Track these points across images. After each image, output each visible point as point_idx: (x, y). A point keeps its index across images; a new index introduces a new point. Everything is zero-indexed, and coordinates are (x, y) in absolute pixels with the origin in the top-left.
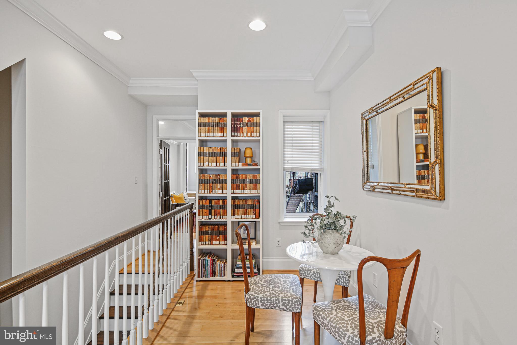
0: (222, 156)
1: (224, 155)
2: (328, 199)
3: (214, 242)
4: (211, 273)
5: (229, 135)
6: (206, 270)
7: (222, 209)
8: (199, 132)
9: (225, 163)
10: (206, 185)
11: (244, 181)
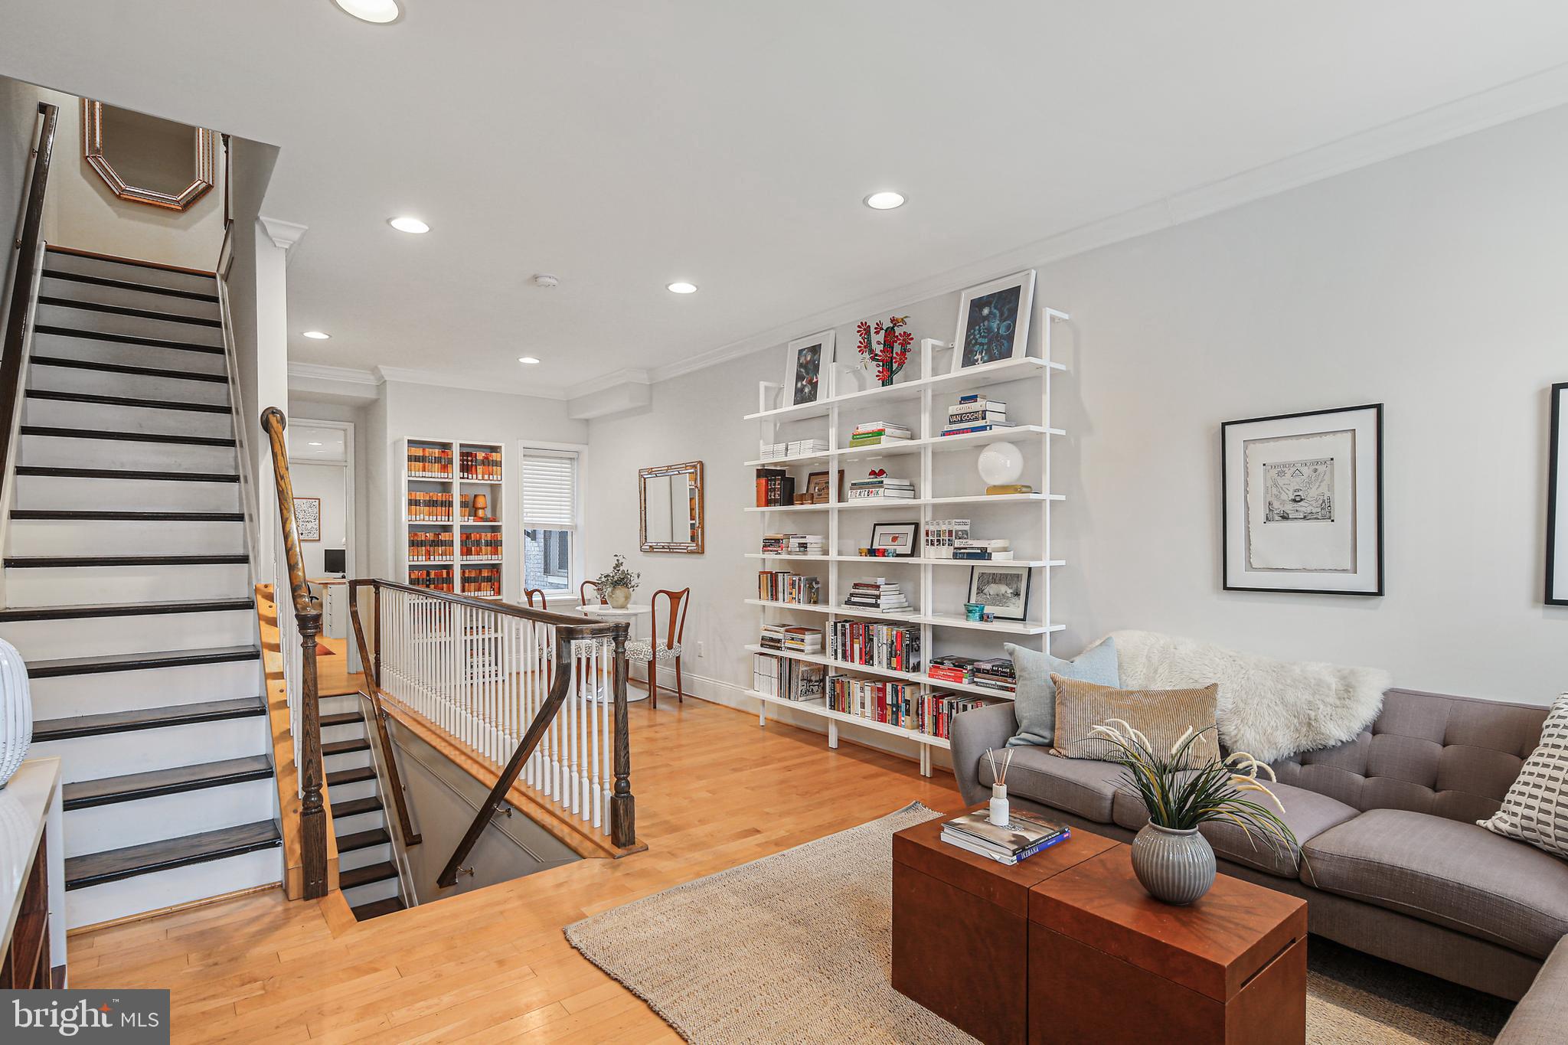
0: (445, 507)
1: (447, 505)
2: (617, 558)
5: (455, 476)
7: (446, 584)
8: (410, 469)
9: (450, 517)
10: (420, 548)
11: (478, 543)
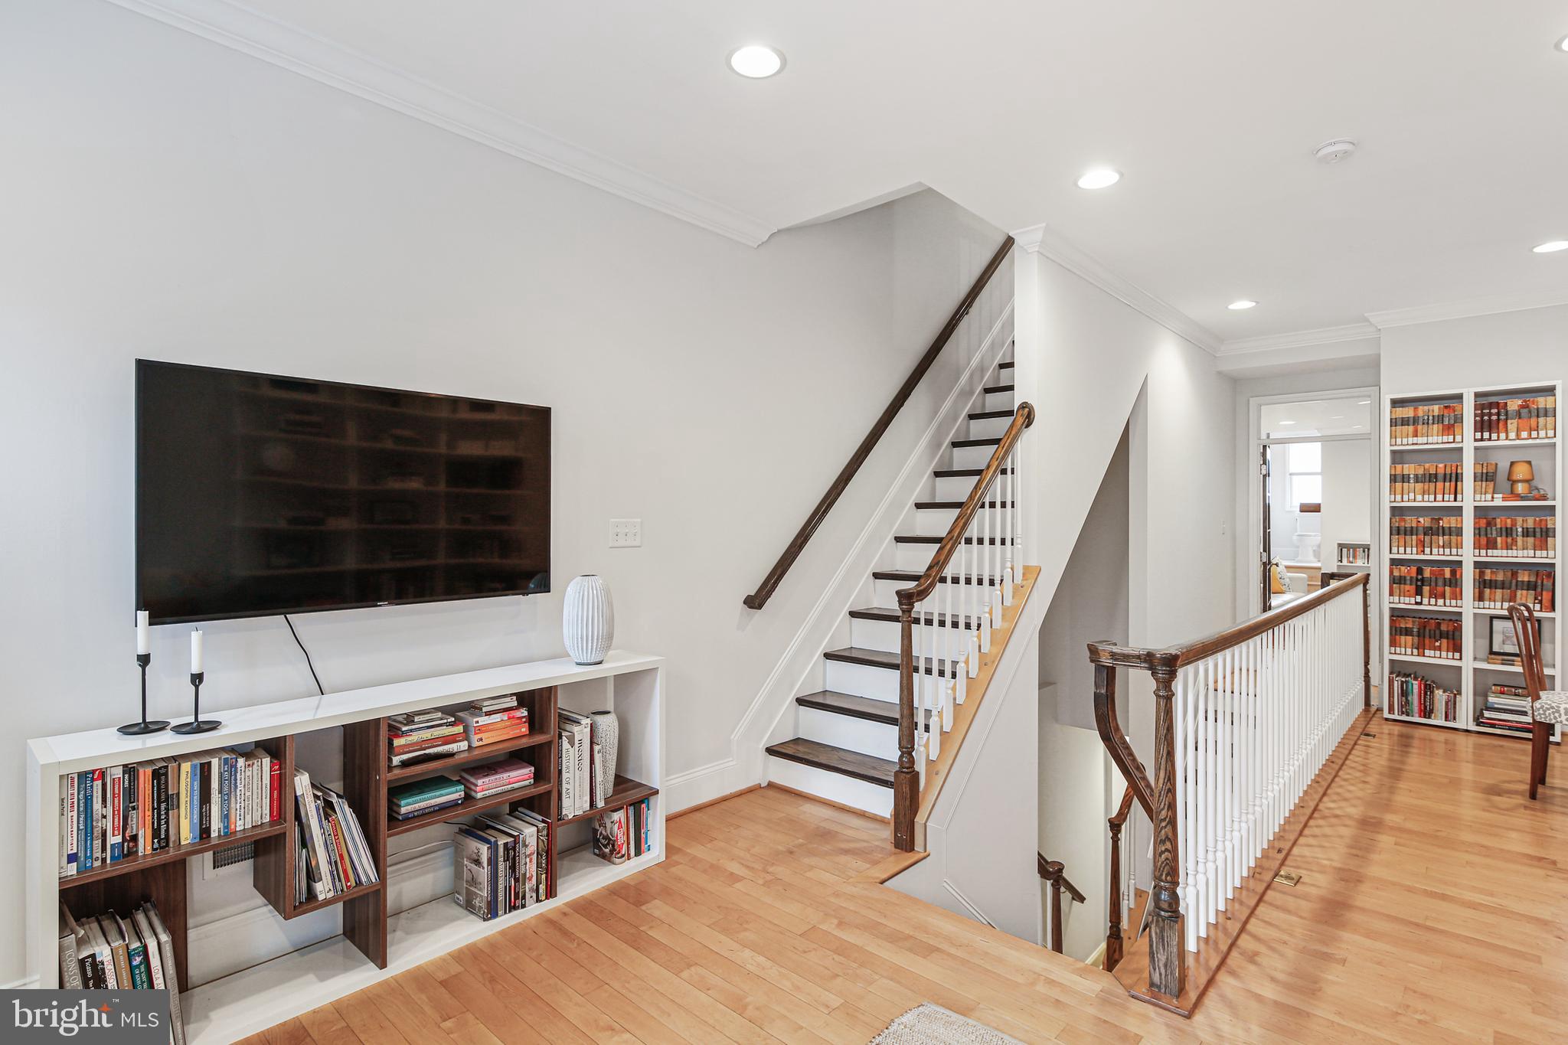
0: (1450, 481)
1: (1454, 479)
3: (1427, 652)
4: (1420, 710)
5: (1468, 438)
6: (1407, 702)
7: (1450, 586)
8: (1393, 436)
9: (1458, 495)
10: (1408, 537)
11: (1509, 532)
